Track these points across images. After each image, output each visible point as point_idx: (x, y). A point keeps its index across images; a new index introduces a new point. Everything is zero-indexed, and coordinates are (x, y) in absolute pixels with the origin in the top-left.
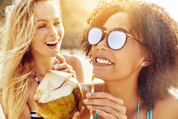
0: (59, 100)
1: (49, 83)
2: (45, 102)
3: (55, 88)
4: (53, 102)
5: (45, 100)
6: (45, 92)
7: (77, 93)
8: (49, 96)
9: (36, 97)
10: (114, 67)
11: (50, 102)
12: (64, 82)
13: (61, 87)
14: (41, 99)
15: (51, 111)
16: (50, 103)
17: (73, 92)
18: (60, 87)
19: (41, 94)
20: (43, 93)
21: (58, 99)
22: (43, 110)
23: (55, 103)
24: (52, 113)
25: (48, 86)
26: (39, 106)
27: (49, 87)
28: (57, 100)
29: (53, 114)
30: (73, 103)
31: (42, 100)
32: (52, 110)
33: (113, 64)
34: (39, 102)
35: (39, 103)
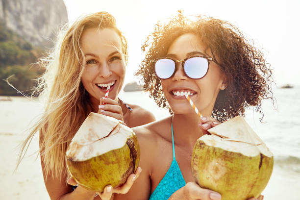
0: (108, 155)
1: (90, 130)
2: (85, 159)
3: (101, 138)
4: (97, 159)
5: (84, 157)
6: (86, 144)
7: (133, 144)
8: (91, 150)
9: (70, 153)
10: (197, 96)
11: (93, 158)
12: (114, 129)
13: (110, 136)
14: (78, 155)
15: (94, 172)
16: (93, 160)
17: (127, 143)
18: (107, 136)
19: (78, 148)
20: (81, 146)
21: (106, 154)
22: (81, 173)
23: (101, 160)
24: (95, 176)
25: (89, 134)
26: (74, 167)
27: (92, 137)
28: (104, 155)
29: (97, 178)
30: (128, 159)
31: (80, 157)
32: (96, 172)
33: (195, 93)
34: (75, 160)
35: (74, 162)
